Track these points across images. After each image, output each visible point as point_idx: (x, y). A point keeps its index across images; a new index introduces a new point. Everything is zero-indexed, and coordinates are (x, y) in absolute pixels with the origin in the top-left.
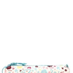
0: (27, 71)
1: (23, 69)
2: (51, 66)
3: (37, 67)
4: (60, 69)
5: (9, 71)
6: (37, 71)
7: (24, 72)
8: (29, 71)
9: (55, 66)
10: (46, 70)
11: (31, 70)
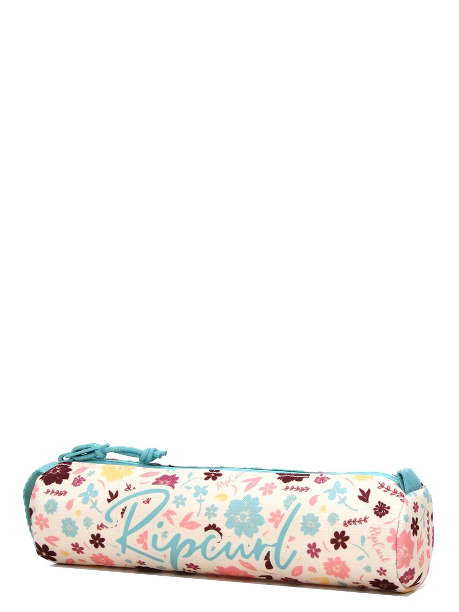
0: (148, 501)
1: (129, 488)
2: (299, 477)
3: (213, 475)
4: (343, 501)
5: (52, 497)
6: (207, 504)
7: (129, 504)
8: (157, 499)
9: (321, 480)
10: (257, 500)
11: (172, 499)
